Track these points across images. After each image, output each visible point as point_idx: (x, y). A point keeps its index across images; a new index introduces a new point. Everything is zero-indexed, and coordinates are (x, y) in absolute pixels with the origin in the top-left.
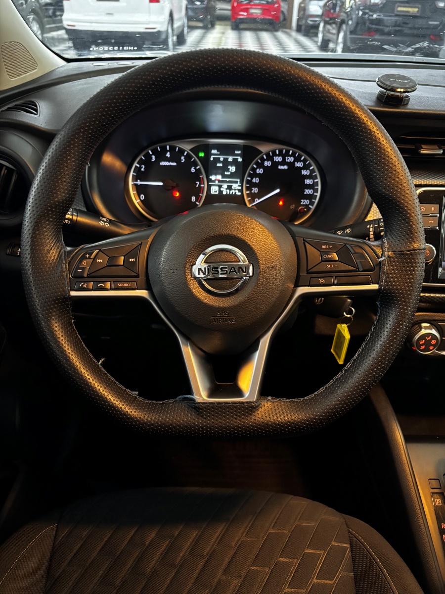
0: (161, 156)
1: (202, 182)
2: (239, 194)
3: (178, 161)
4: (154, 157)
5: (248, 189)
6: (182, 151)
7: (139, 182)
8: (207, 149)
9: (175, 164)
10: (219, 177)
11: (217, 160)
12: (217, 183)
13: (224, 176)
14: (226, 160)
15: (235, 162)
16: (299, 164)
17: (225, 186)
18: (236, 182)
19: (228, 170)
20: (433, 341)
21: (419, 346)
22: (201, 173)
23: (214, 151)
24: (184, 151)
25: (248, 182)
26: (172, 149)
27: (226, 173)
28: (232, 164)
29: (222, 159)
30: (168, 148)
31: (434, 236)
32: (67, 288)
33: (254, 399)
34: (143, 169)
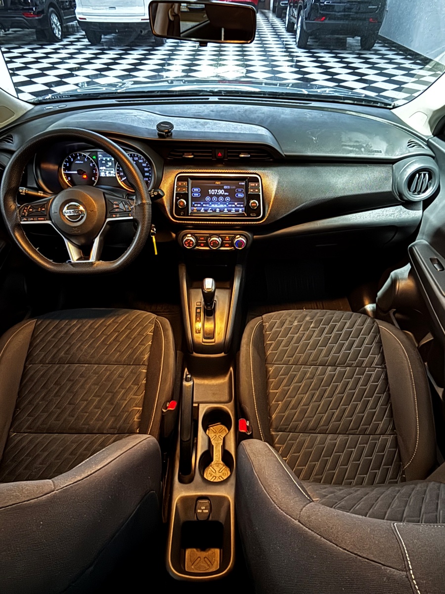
0: (75, 158)
1: (96, 171)
2: (114, 176)
3: (84, 161)
4: (72, 159)
5: (118, 173)
6: (85, 156)
7: (67, 172)
8: (96, 154)
9: (82, 162)
10: (104, 168)
11: (102, 160)
12: (103, 171)
13: (106, 167)
14: (106, 159)
16: (140, 161)
17: (107, 172)
18: (112, 170)
19: (108, 165)
21: (186, 245)
22: (95, 166)
23: (100, 156)
25: (118, 170)
26: (80, 155)
27: (107, 166)
28: (109, 161)
29: (104, 159)
30: (78, 155)
31: (185, 196)
32: (19, 220)
33: (94, 261)
34: (68, 165)
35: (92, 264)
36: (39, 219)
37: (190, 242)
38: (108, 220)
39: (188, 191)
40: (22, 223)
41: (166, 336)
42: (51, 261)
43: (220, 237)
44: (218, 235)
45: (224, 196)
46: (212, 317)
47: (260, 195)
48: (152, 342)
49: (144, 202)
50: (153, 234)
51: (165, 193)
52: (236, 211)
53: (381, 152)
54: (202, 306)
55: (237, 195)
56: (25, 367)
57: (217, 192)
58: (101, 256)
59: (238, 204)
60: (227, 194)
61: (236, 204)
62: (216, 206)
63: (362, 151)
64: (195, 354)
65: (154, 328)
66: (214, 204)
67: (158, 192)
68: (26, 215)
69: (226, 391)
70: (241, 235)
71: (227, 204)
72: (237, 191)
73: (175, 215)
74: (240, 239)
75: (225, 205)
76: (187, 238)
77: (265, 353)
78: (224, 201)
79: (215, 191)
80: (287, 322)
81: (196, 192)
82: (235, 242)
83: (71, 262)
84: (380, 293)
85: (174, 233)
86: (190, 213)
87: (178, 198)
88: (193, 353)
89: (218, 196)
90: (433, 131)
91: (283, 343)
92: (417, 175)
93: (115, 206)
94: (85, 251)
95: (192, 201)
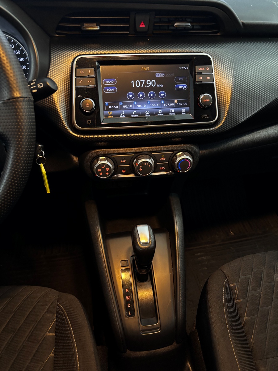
20: (107, 169)
21: (98, 173)
31: (93, 93)
37: (105, 168)
39: (97, 84)
43: (151, 157)
44: (149, 154)
45: (157, 90)
46: (148, 284)
47: (213, 84)
49: (17, 94)
50: (41, 160)
51: (59, 86)
52: (176, 113)
55: (178, 88)
57: (145, 84)
59: (179, 102)
60: (162, 86)
61: (176, 101)
62: (145, 107)
64: (129, 353)
66: (141, 104)
67: (45, 83)
70: (184, 151)
71: (162, 102)
72: (177, 80)
73: (77, 126)
74: (185, 156)
75: (160, 105)
76: (99, 163)
78: (157, 97)
79: (141, 83)
81: (110, 85)
82: (176, 162)
85: (76, 156)
86: (102, 120)
87: (80, 96)
88: (125, 353)
89: (146, 90)
95: (104, 101)
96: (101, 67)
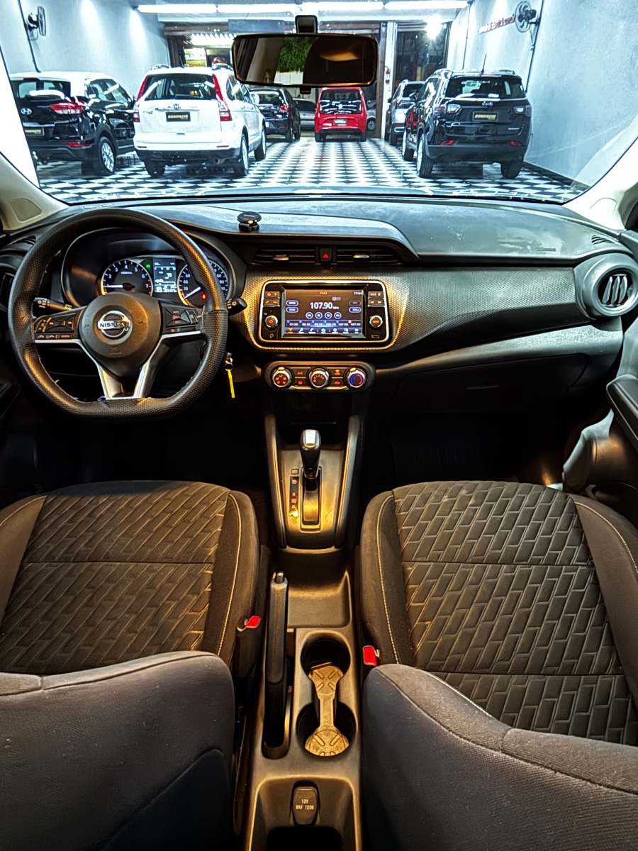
0: (121, 268)
1: (150, 284)
2: (175, 291)
3: (133, 271)
4: (117, 269)
5: (180, 288)
6: (135, 264)
7: (108, 286)
8: (151, 261)
9: (131, 273)
10: (161, 281)
11: (159, 270)
12: (160, 284)
13: (165, 280)
14: (165, 269)
15: (171, 271)
17: (166, 286)
18: (173, 284)
19: (167, 276)
20: (285, 379)
21: (276, 381)
22: (148, 279)
23: (157, 264)
24: (136, 264)
25: (181, 283)
26: (129, 263)
27: (166, 278)
28: (169, 271)
29: (162, 269)
30: (126, 262)
31: (277, 312)
32: (33, 338)
33: (140, 397)
34: (110, 277)
35: (136, 401)
36: (62, 336)
37: (282, 378)
38: (164, 337)
39: (280, 304)
40: (37, 341)
41: (245, 517)
42: (75, 398)
43: (325, 370)
44: (324, 368)
45: (333, 311)
46: (316, 491)
47: (384, 308)
48: (222, 528)
49: (218, 308)
50: (229, 367)
51: (248, 304)
52: (349, 332)
53: (554, 250)
54: (299, 475)
55: (351, 310)
56: (21, 567)
57: (323, 306)
58: (151, 391)
59: (352, 322)
60: (337, 308)
61: (350, 322)
62: (321, 325)
63: (528, 250)
64: (289, 549)
65: (226, 507)
66: (319, 322)
67: (238, 302)
68: (43, 331)
69: (340, 609)
70: (358, 367)
71: (338, 322)
72: (352, 303)
73: (261, 338)
74: (357, 372)
75: (335, 324)
76: (278, 372)
77: (400, 545)
78: (333, 318)
79: (319, 305)
80: (432, 498)
81: (292, 306)
82: (349, 377)
83: (104, 399)
84: (567, 465)
85: (259, 367)
86: (283, 334)
87: (266, 314)
88: (285, 547)
89: (323, 311)
90: (625, 223)
91: (428, 529)
92: (611, 279)
93: (175, 317)
94: (127, 384)
95: (286, 319)
96: (285, 291)
